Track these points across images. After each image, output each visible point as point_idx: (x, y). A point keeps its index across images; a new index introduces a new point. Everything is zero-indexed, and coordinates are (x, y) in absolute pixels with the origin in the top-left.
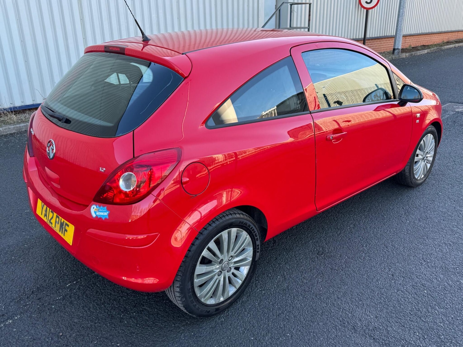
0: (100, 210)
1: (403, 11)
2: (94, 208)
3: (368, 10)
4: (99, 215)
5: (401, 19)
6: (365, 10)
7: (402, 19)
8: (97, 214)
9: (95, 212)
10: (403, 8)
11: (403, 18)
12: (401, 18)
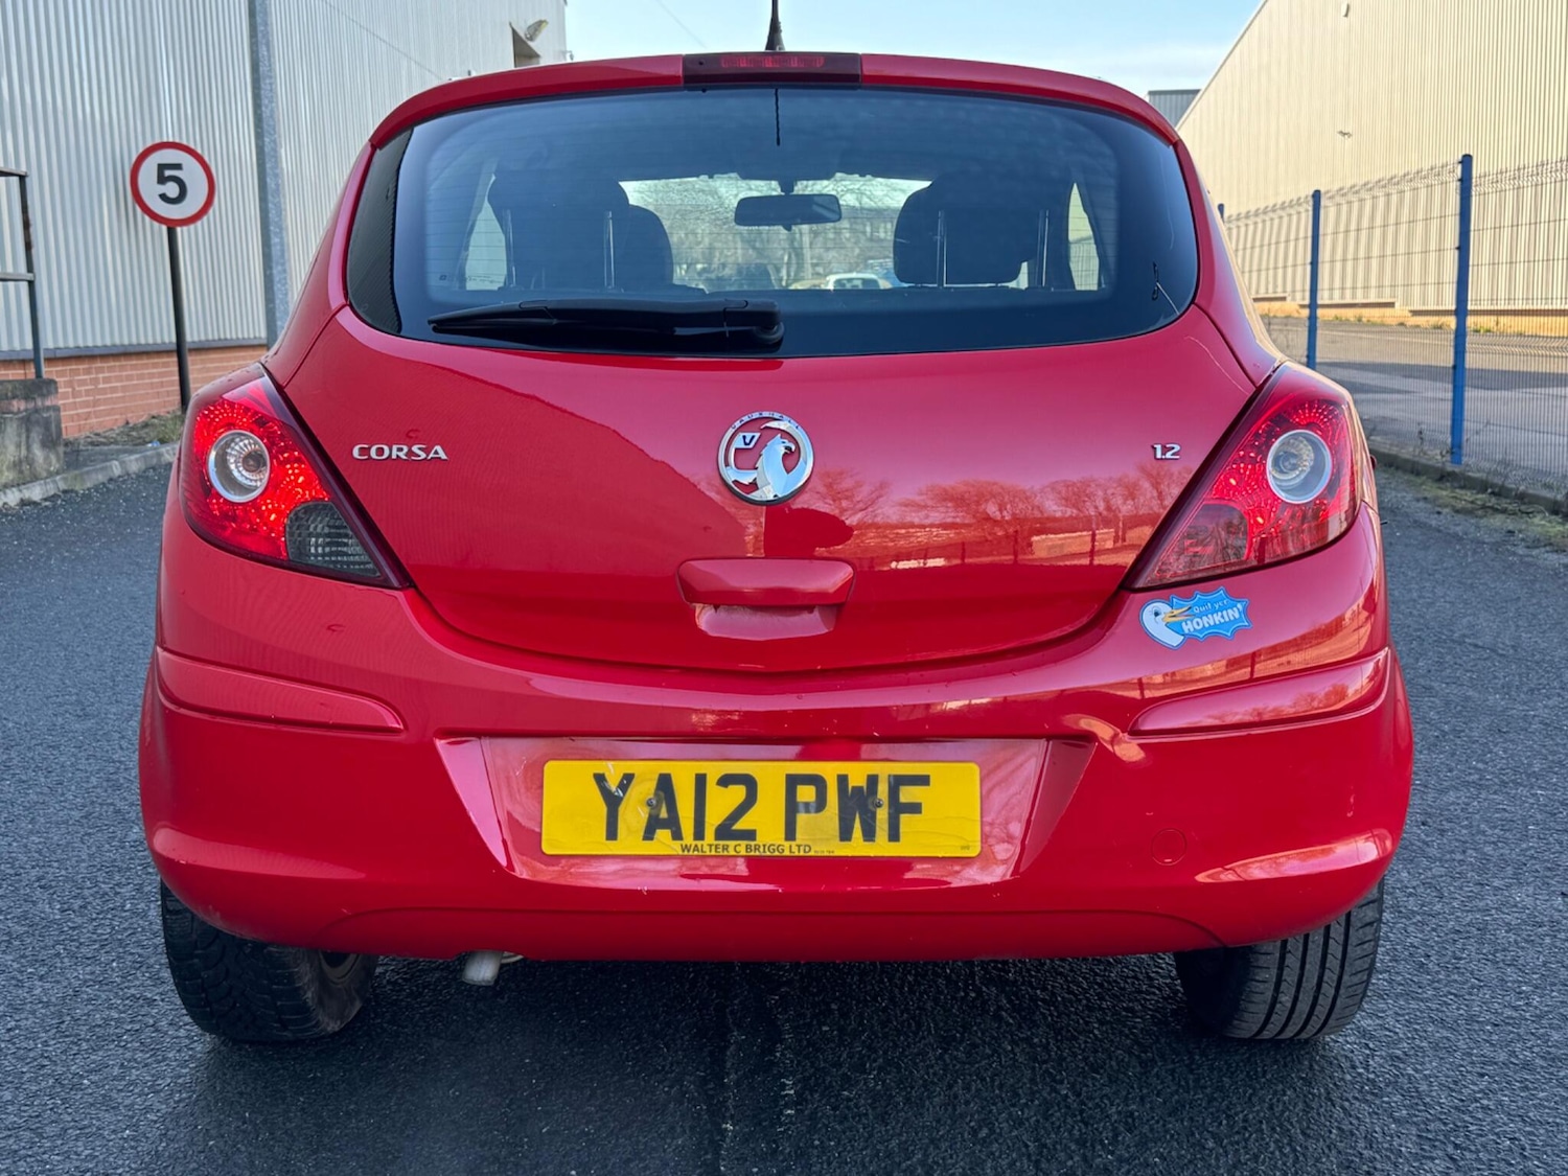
0: (1196, 610)
1: (282, 244)
2: (1157, 614)
3: (172, 226)
4: (1200, 631)
5: (279, 272)
6: (164, 228)
7: (285, 271)
8: (1187, 628)
9: (1175, 627)
10: (281, 232)
11: (288, 271)
12: (280, 268)
